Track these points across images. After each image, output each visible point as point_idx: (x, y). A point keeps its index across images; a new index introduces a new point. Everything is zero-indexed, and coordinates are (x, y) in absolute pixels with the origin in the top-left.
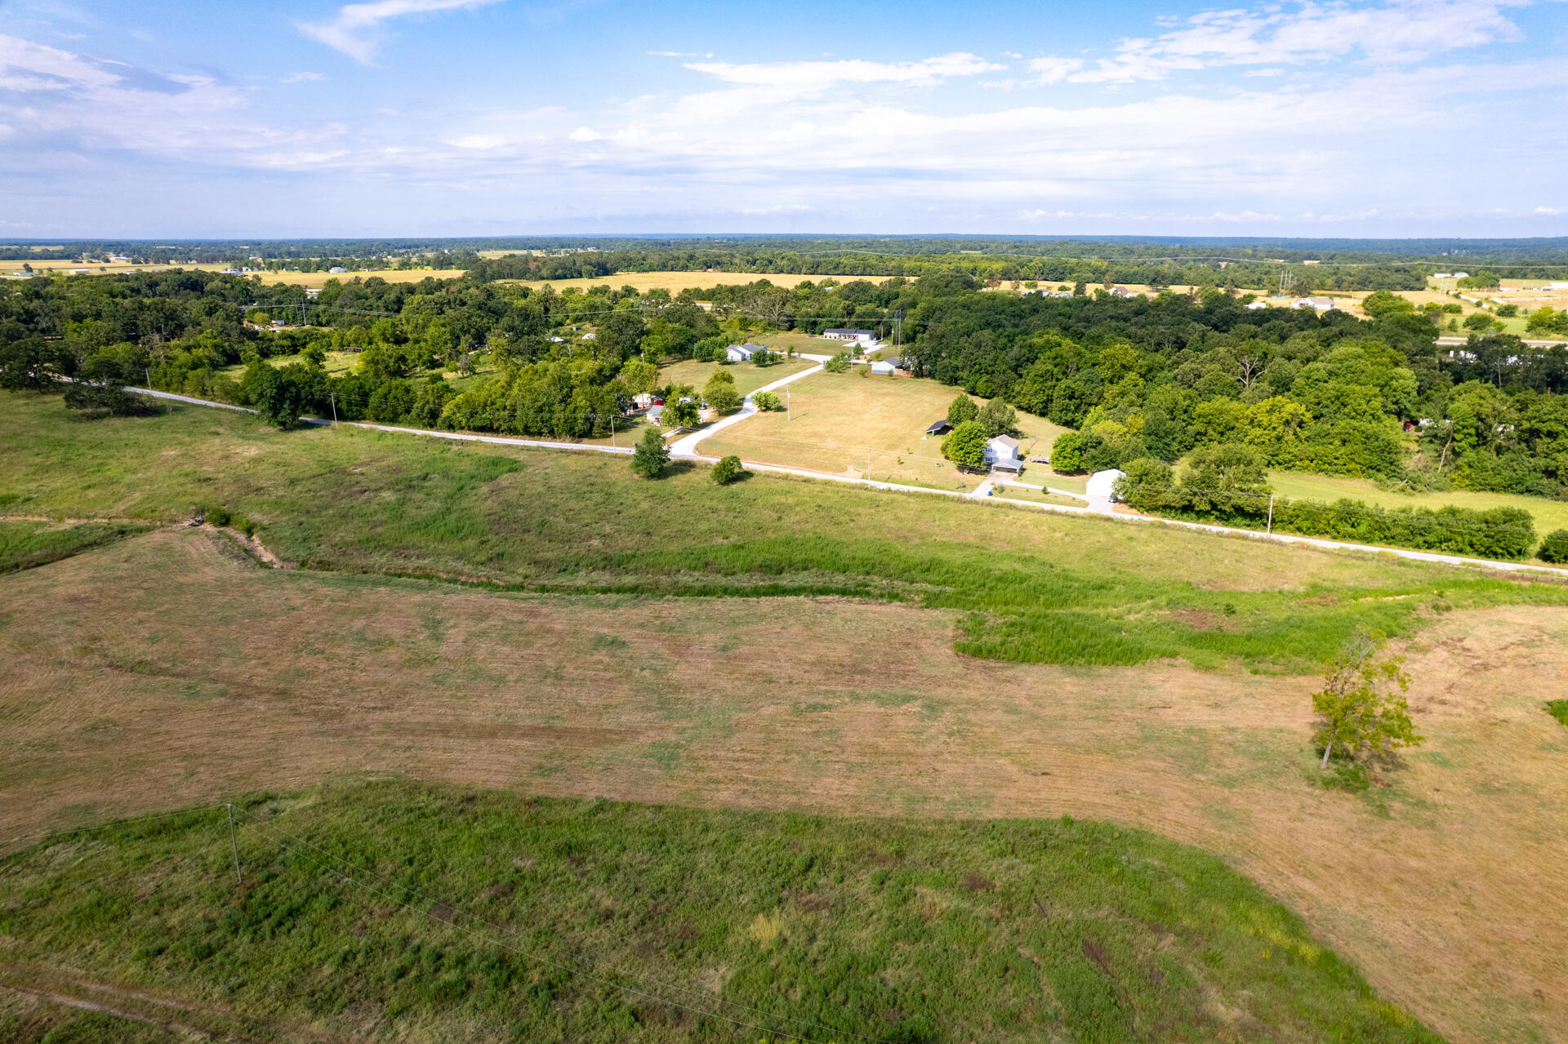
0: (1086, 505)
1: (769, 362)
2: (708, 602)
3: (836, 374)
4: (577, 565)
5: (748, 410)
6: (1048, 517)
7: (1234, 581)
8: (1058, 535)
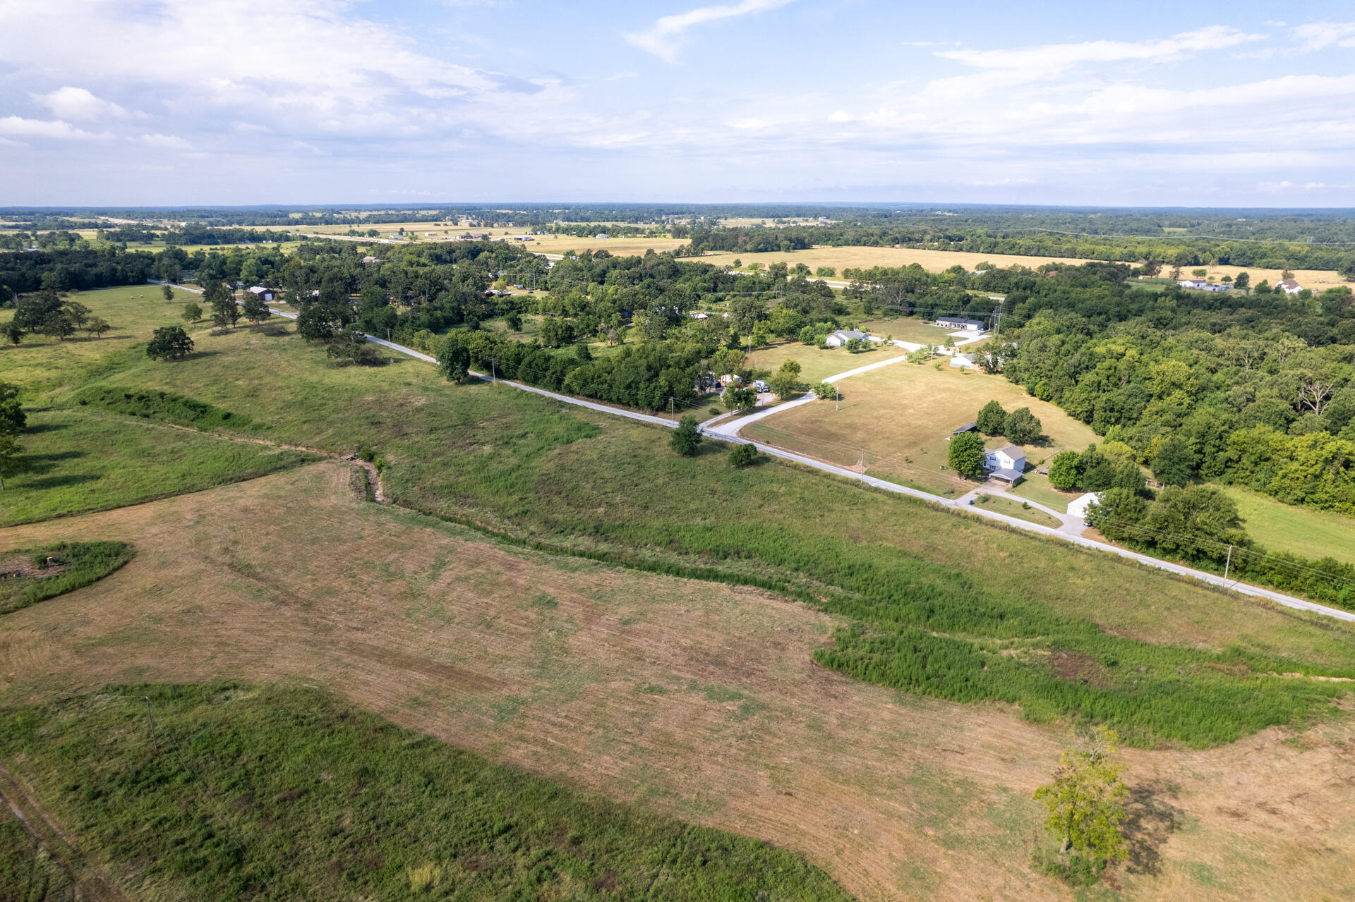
0: (1058, 524)
1: (861, 349)
2: (647, 576)
3: (915, 365)
4: (574, 529)
5: (810, 397)
6: (1004, 534)
7: (1146, 630)
8: (1002, 554)
